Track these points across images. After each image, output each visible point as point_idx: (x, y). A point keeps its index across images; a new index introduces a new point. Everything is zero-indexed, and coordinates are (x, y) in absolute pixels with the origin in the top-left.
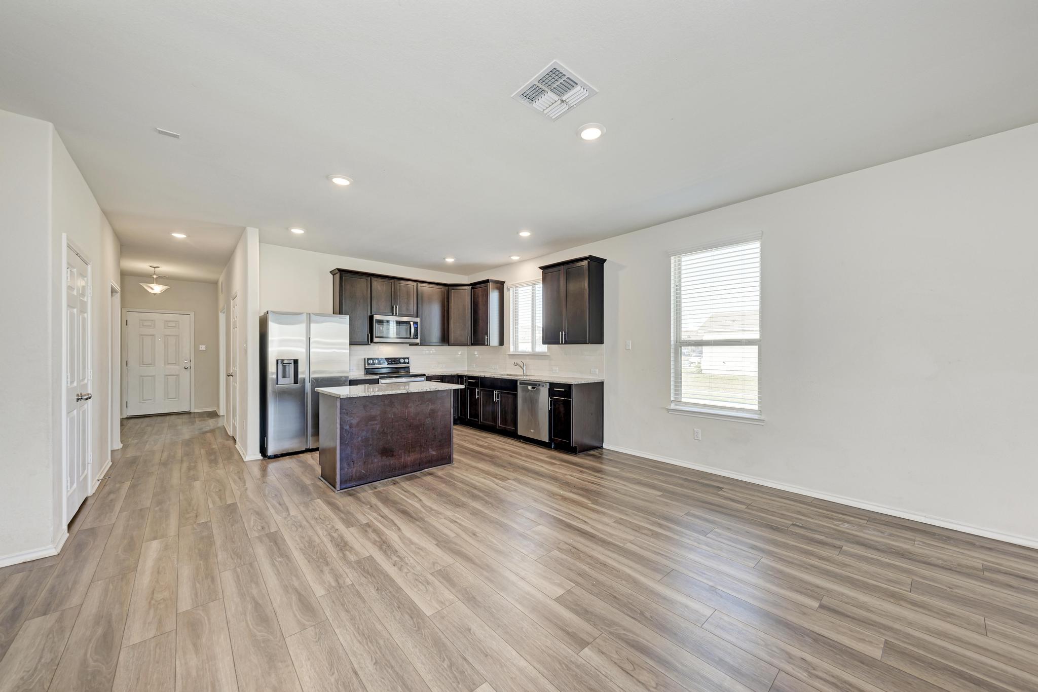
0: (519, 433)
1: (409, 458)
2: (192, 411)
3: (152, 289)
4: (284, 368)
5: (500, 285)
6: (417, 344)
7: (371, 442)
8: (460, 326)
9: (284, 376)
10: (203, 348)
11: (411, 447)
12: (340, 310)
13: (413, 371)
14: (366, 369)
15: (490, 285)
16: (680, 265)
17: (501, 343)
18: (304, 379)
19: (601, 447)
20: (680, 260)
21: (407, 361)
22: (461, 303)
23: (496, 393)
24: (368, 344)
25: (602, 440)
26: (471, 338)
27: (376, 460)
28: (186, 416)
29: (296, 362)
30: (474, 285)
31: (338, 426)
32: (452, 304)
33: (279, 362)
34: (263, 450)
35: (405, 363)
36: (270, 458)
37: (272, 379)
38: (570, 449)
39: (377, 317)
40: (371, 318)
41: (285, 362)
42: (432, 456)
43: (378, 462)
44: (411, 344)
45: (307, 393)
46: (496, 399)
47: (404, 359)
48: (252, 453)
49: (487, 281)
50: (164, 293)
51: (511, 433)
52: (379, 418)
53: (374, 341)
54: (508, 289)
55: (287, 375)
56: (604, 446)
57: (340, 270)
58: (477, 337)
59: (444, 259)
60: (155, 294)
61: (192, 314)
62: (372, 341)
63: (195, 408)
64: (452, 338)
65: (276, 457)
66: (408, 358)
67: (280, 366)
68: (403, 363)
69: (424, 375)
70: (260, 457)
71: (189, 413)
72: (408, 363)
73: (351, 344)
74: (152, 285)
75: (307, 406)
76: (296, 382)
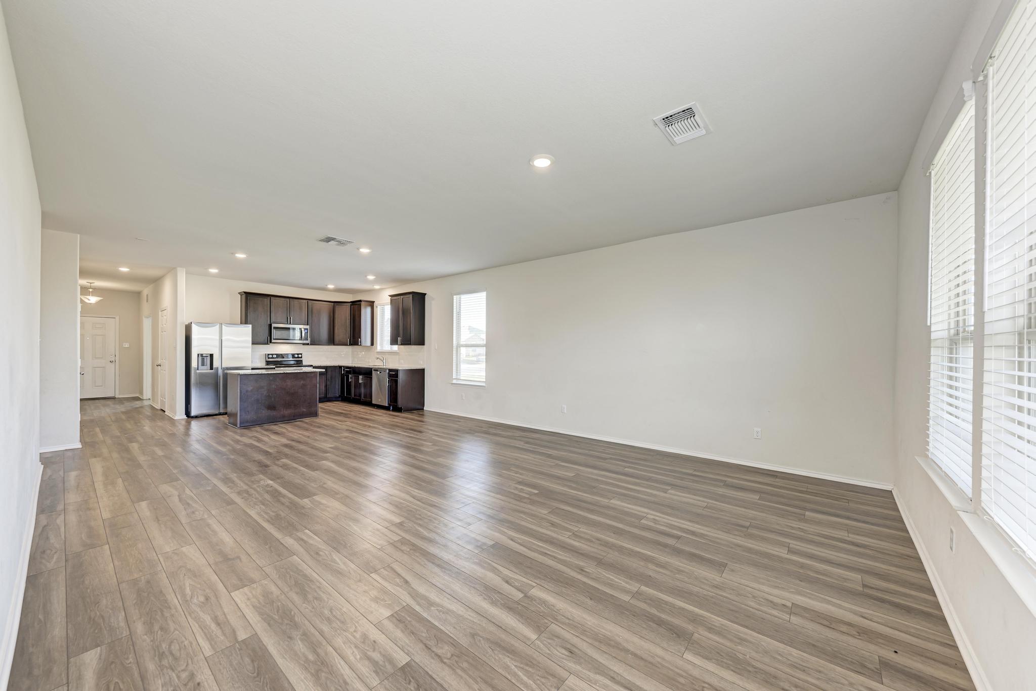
0: (374, 402)
1: (287, 412)
2: (117, 397)
3: (89, 300)
4: (203, 360)
5: (371, 304)
6: (308, 344)
7: (260, 402)
8: (342, 331)
9: (203, 364)
10: (127, 345)
11: (287, 405)
12: (245, 321)
13: (304, 363)
14: (266, 361)
15: (363, 303)
16: (460, 300)
17: (372, 344)
18: (217, 368)
19: (423, 409)
20: (460, 298)
21: (300, 356)
22: (343, 315)
23: (361, 377)
24: (268, 344)
25: (423, 405)
26: (350, 340)
27: (264, 412)
28: (112, 400)
29: (212, 356)
30: (353, 303)
31: (239, 391)
32: (337, 316)
33: (199, 355)
34: (188, 413)
35: (298, 357)
36: (193, 417)
37: (195, 368)
38: (397, 409)
39: (274, 325)
40: (270, 325)
41: (204, 355)
42: (303, 411)
43: (265, 413)
44: (304, 344)
45: (220, 377)
46: (361, 381)
47: (298, 354)
48: (180, 415)
49: (360, 301)
50: (98, 303)
51: (369, 403)
52: (266, 388)
53: (272, 342)
54: (377, 307)
55: (205, 365)
56: (425, 409)
57: (245, 293)
58: (354, 339)
59: (326, 285)
60: (91, 304)
61: (117, 318)
62: (271, 342)
63: (119, 394)
64: (337, 339)
65: (196, 417)
66: (301, 354)
67: (200, 358)
68: (297, 358)
69: (312, 366)
70: (185, 417)
71: (114, 398)
72: (301, 357)
73: (253, 343)
74: (88, 297)
75: (220, 385)
76: (211, 368)
